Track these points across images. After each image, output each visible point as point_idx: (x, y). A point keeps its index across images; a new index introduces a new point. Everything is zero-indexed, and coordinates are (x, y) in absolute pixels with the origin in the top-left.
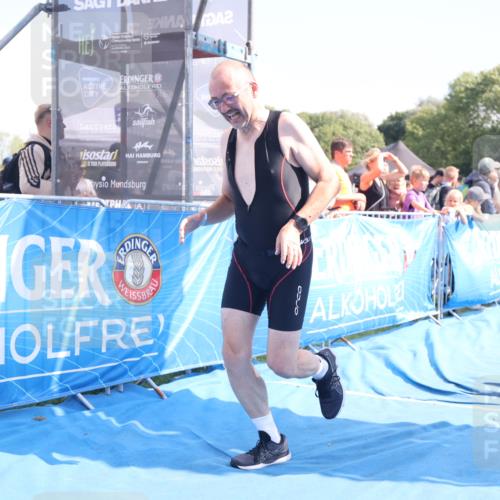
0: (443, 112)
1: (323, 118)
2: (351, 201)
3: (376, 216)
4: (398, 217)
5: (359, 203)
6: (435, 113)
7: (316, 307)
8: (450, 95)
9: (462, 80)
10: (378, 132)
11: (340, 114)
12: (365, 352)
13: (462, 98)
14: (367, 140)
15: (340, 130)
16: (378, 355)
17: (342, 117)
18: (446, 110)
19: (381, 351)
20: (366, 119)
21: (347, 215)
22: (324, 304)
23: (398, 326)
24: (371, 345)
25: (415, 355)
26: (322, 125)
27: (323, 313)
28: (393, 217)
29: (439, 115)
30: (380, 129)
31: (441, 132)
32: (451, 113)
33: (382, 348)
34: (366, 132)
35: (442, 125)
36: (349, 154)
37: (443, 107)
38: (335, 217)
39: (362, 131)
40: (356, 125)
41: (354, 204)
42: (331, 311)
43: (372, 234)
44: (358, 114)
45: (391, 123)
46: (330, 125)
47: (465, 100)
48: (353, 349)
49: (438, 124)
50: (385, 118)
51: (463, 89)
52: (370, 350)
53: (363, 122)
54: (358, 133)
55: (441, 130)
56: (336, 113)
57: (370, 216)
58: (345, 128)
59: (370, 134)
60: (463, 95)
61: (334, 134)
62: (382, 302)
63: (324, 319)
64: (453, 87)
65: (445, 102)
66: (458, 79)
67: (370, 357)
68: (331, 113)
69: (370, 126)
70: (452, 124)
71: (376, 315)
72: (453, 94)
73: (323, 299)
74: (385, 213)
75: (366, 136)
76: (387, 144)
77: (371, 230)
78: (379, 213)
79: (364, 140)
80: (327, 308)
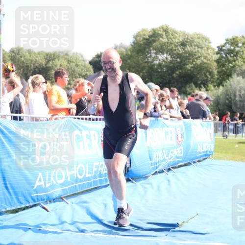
0: (129, 53)
1: (54, 55)
2: (67, 109)
3: (82, 119)
4: (97, 120)
5: (72, 110)
6: (125, 54)
7: (38, 179)
8: (134, 43)
9: (141, 33)
10: (89, 65)
11: (65, 53)
12: (75, 205)
13: (141, 44)
14: (82, 70)
15: (65, 63)
16: (83, 207)
17: (67, 54)
18: (131, 52)
19: (85, 204)
20: (82, 56)
21: (63, 118)
22: (43, 177)
23: (97, 188)
24: (78, 201)
25: (106, 206)
26: (54, 59)
27: (42, 183)
28: (93, 120)
29: (127, 55)
30: (90, 63)
31: (128, 66)
32: (134, 53)
33: (85, 202)
34: (81, 65)
35: (129, 61)
36: (66, 79)
37: (129, 50)
38: (56, 119)
39: (80, 64)
40: (76, 60)
41: (68, 111)
42: (47, 181)
43: (80, 130)
44: (77, 53)
45: (98, 59)
46: (59, 60)
47: (142, 46)
48: (68, 204)
49: (126, 61)
50: (94, 56)
51: (141, 39)
52: (77, 204)
53: (81, 59)
54: (77, 65)
55: (128, 64)
56: (62, 52)
57: (79, 119)
58: (69, 62)
59: (85, 66)
60: (142, 42)
61: (61, 66)
62: (81, 175)
63: (44, 186)
64: (135, 37)
65: (131, 47)
66: (139, 33)
67: (78, 208)
68: (60, 52)
69: (84, 61)
70: (135, 60)
71: (76, 183)
72: (135, 42)
73: (42, 174)
74: (88, 117)
75: (82, 67)
76: (94, 73)
77: (80, 127)
78: (84, 117)
79: (80, 70)
80: (45, 180)
